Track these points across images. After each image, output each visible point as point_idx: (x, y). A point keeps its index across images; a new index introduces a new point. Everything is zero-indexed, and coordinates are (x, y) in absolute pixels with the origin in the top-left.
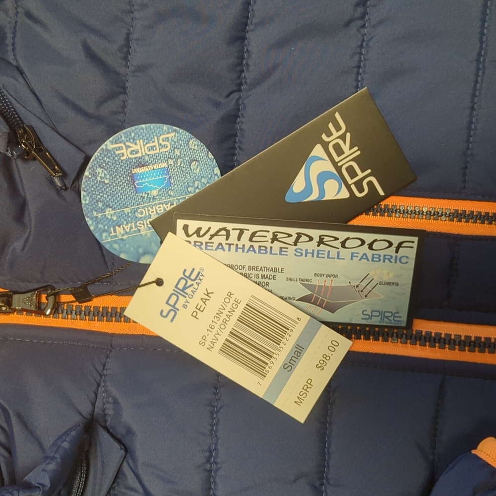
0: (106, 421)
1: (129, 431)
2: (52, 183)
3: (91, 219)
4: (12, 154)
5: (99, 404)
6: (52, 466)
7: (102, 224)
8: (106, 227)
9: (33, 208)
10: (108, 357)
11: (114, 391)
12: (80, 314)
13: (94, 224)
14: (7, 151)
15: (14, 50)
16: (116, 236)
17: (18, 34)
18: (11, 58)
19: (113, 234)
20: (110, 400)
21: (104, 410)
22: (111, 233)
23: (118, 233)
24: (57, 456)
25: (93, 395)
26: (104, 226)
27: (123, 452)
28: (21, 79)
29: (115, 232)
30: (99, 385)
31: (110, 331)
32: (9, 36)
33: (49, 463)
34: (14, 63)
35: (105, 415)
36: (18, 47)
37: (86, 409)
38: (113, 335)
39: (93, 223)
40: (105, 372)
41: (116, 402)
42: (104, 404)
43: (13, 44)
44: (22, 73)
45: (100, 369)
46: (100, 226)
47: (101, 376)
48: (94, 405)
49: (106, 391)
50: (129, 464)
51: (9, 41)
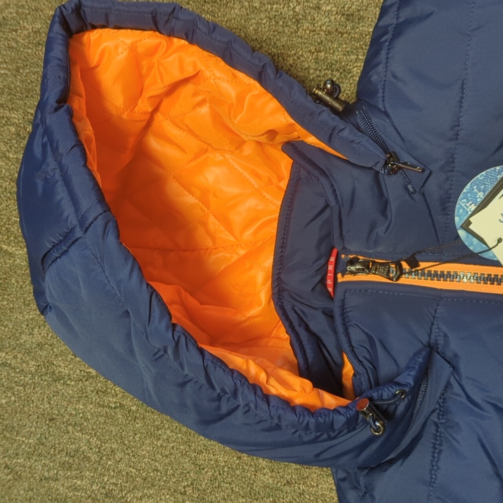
0: (438, 348)
1: (456, 355)
2: (407, 189)
3: (471, 187)
4: (384, 172)
5: (433, 336)
6: (413, 373)
7: (471, 195)
8: (470, 199)
9: (393, 205)
10: (438, 305)
11: (443, 328)
12: (424, 276)
13: (468, 191)
14: (382, 170)
15: (383, 101)
16: (467, 207)
17: (387, 90)
18: (380, 106)
19: (468, 205)
20: (441, 334)
21: (437, 341)
22: (468, 203)
23: (470, 207)
24: (416, 367)
25: (429, 330)
26: (470, 197)
27: (452, 369)
28: (387, 120)
29: (470, 205)
30: (433, 324)
31: (439, 287)
32: (381, 91)
33: (412, 371)
34: (383, 109)
35: (437, 344)
36: (386, 99)
37: (425, 340)
38: (441, 290)
39: (468, 189)
40: (436, 315)
41: (445, 336)
42: (437, 336)
43: (383, 97)
44: (388, 115)
45: (433, 312)
46: (469, 195)
47: (434, 318)
48: (430, 336)
49: (438, 328)
50: (455, 378)
51: (380, 95)
